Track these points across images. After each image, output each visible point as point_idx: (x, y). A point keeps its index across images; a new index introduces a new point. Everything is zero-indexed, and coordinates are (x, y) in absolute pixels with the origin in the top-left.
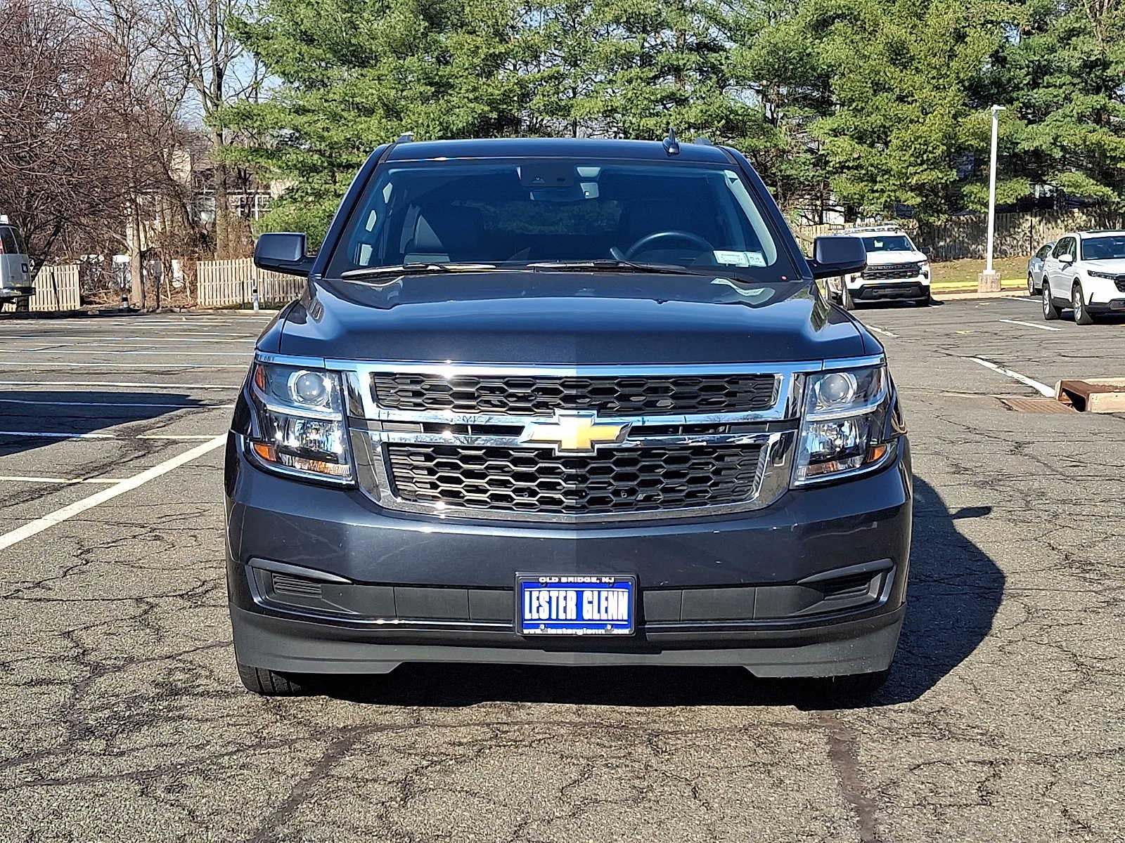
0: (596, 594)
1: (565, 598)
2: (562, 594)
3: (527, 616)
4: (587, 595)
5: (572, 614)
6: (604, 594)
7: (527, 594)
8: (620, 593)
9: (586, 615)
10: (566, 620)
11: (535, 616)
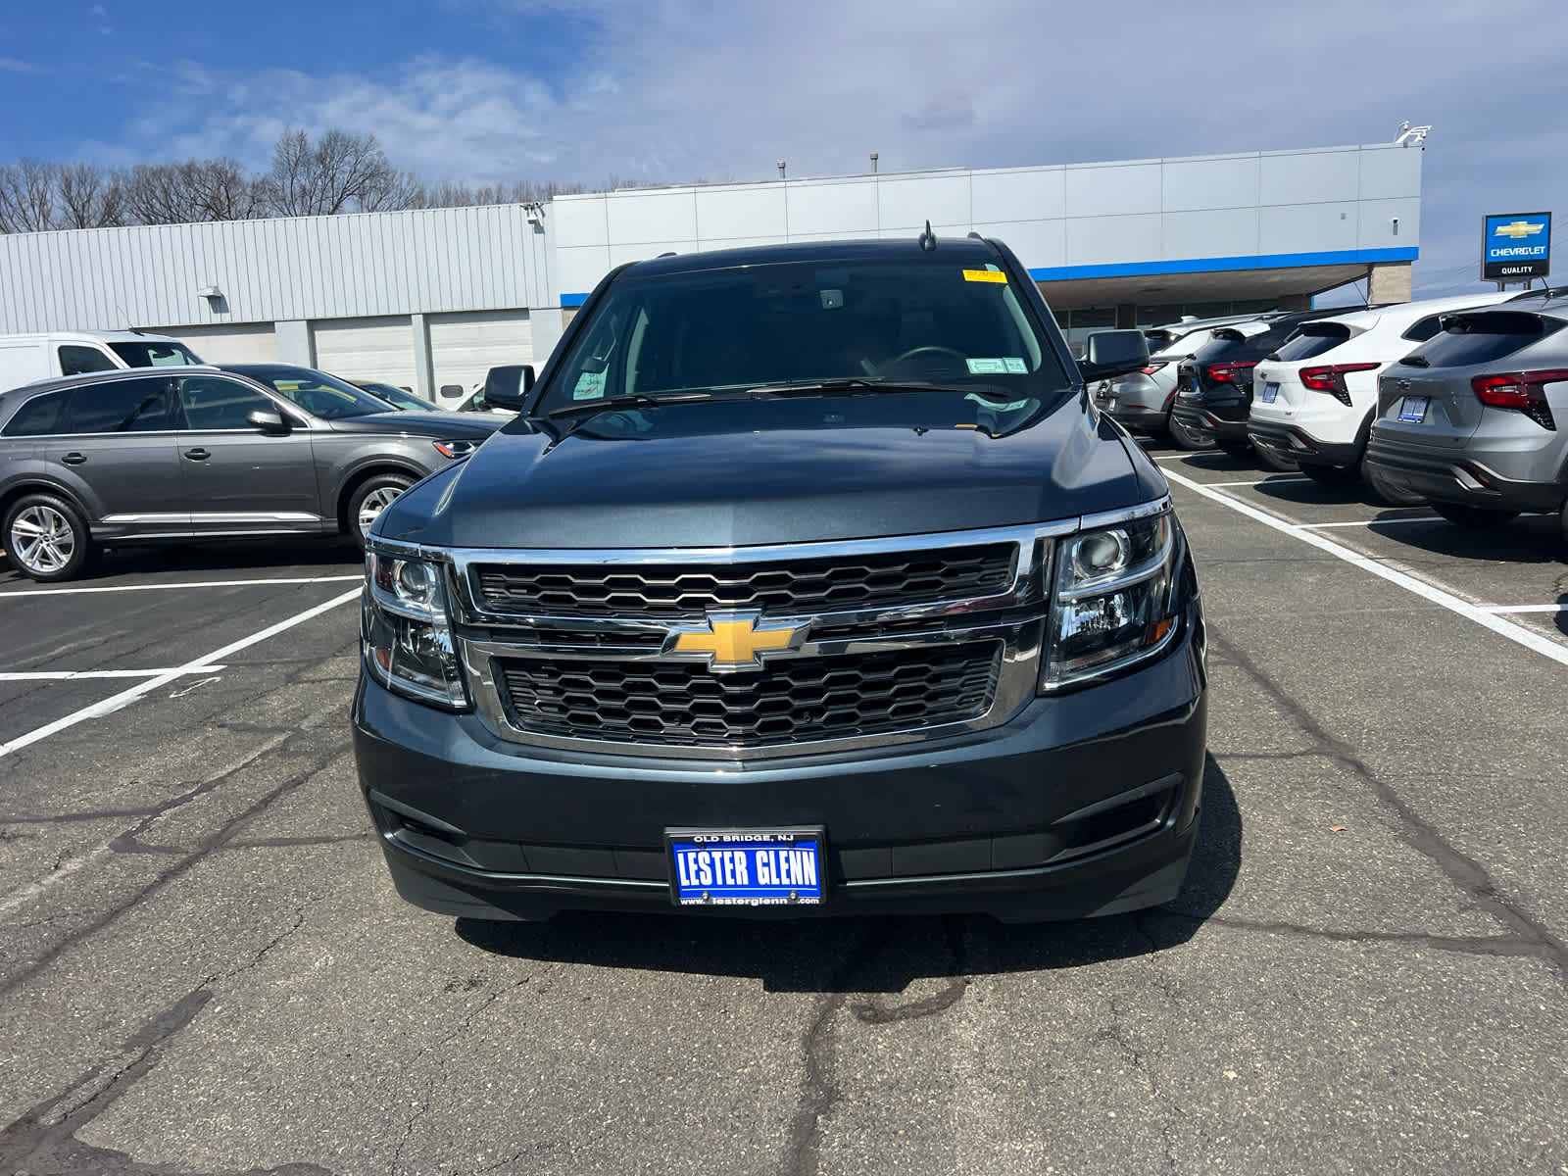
0: (772, 854)
1: (732, 860)
2: (728, 855)
3: (684, 882)
4: (761, 855)
5: (743, 878)
6: (783, 855)
7: (681, 857)
8: (805, 854)
9: (762, 881)
10: (736, 886)
11: (695, 882)
